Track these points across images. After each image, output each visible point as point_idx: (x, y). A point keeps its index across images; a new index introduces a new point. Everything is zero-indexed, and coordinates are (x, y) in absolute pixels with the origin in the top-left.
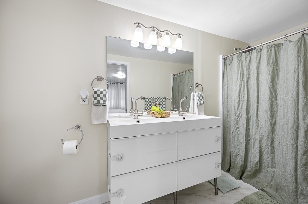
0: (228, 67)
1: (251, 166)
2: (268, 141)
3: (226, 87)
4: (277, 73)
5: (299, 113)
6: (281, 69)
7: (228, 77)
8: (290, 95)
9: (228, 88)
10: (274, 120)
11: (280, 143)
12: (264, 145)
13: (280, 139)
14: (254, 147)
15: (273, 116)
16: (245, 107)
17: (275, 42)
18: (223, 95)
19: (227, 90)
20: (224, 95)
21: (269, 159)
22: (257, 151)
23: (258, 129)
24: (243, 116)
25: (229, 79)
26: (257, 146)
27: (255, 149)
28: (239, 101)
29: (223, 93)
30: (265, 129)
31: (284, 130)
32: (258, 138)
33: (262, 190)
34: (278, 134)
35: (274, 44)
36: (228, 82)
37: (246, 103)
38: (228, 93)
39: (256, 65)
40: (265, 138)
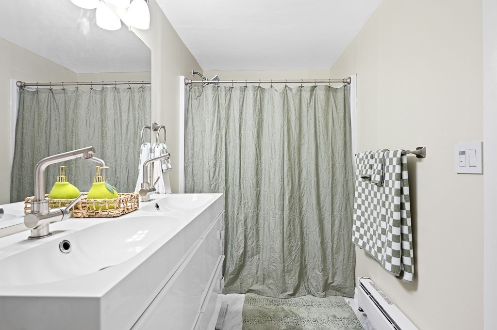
0: (195, 102)
1: (235, 264)
2: (253, 219)
3: (190, 137)
4: (262, 126)
5: (285, 178)
6: (264, 121)
7: (194, 120)
8: (278, 157)
9: (193, 140)
10: (259, 189)
11: (266, 219)
12: (249, 226)
13: (266, 212)
14: (237, 234)
15: (258, 184)
16: (223, 173)
17: (261, 85)
18: (186, 152)
19: (192, 144)
20: (188, 153)
21: (254, 244)
22: (242, 237)
23: (241, 205)
24: (220, 187)
25: (195, 123)
26: (241, 230)
27: (238, 236)
28: (215, 164)
29: (186, 148)
30: (250, 204)
31: (270, 201)
32: (242, 218)
33: (249, 291)
34: (262, 206)
35: (259, 87)
36: (194, 129)
37: (224, 167)
38: (195, 149)
39: (238, 109)
40: (250, 215)
